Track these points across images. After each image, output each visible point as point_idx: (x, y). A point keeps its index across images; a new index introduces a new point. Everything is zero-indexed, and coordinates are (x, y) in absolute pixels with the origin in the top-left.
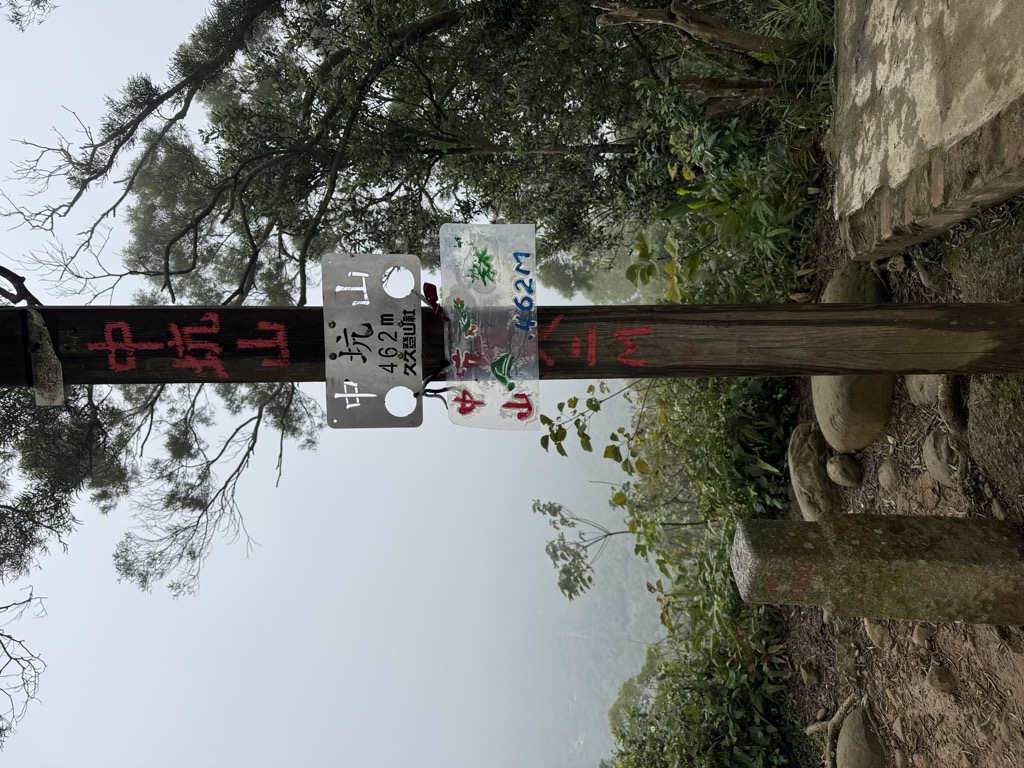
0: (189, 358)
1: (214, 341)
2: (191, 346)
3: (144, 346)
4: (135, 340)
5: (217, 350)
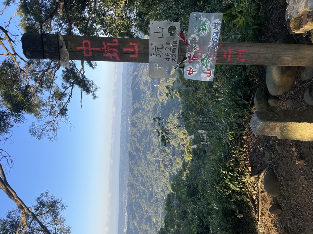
0: (108, 53)
2: (109, 50)
3: (95, 49)
4: (92, 47)
5: (117, 51)
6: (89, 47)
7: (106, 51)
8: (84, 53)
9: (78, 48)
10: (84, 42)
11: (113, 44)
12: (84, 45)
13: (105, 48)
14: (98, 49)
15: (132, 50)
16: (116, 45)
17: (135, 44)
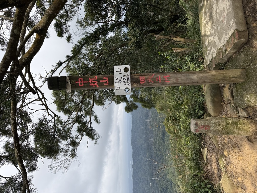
0: (92, 84)
1: (96, 81)
2: (92, 82)
3: (85, 82)
4: (83, 81)
5: (97, 82)
6: (82, 81)
7: (91, 83)
8: (79, 84)
9: (76, 82)
10: (79, 79)
11: (95, 79)
12: (79, 80)
13: (90, 81)
14: (87, 82)
15: (105, 81)
16: (96, 79)
17: (106, 78)
